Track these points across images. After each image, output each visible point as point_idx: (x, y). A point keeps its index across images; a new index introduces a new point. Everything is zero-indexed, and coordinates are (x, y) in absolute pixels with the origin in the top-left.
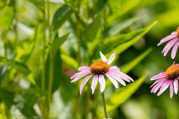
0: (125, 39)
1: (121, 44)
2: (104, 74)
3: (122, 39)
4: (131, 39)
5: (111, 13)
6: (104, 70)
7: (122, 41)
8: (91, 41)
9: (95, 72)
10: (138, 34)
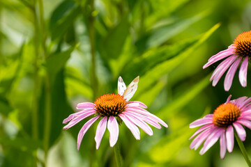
0: (169, 55)
1: (161, 62)
2: (117, 116)
3: (163, 54)
4: (177, 54)
5: (151, 11)
6: (117, 108)
7: (164, 58)
8: (116, 57)
9: (102, 112)
10: (188, 46)
